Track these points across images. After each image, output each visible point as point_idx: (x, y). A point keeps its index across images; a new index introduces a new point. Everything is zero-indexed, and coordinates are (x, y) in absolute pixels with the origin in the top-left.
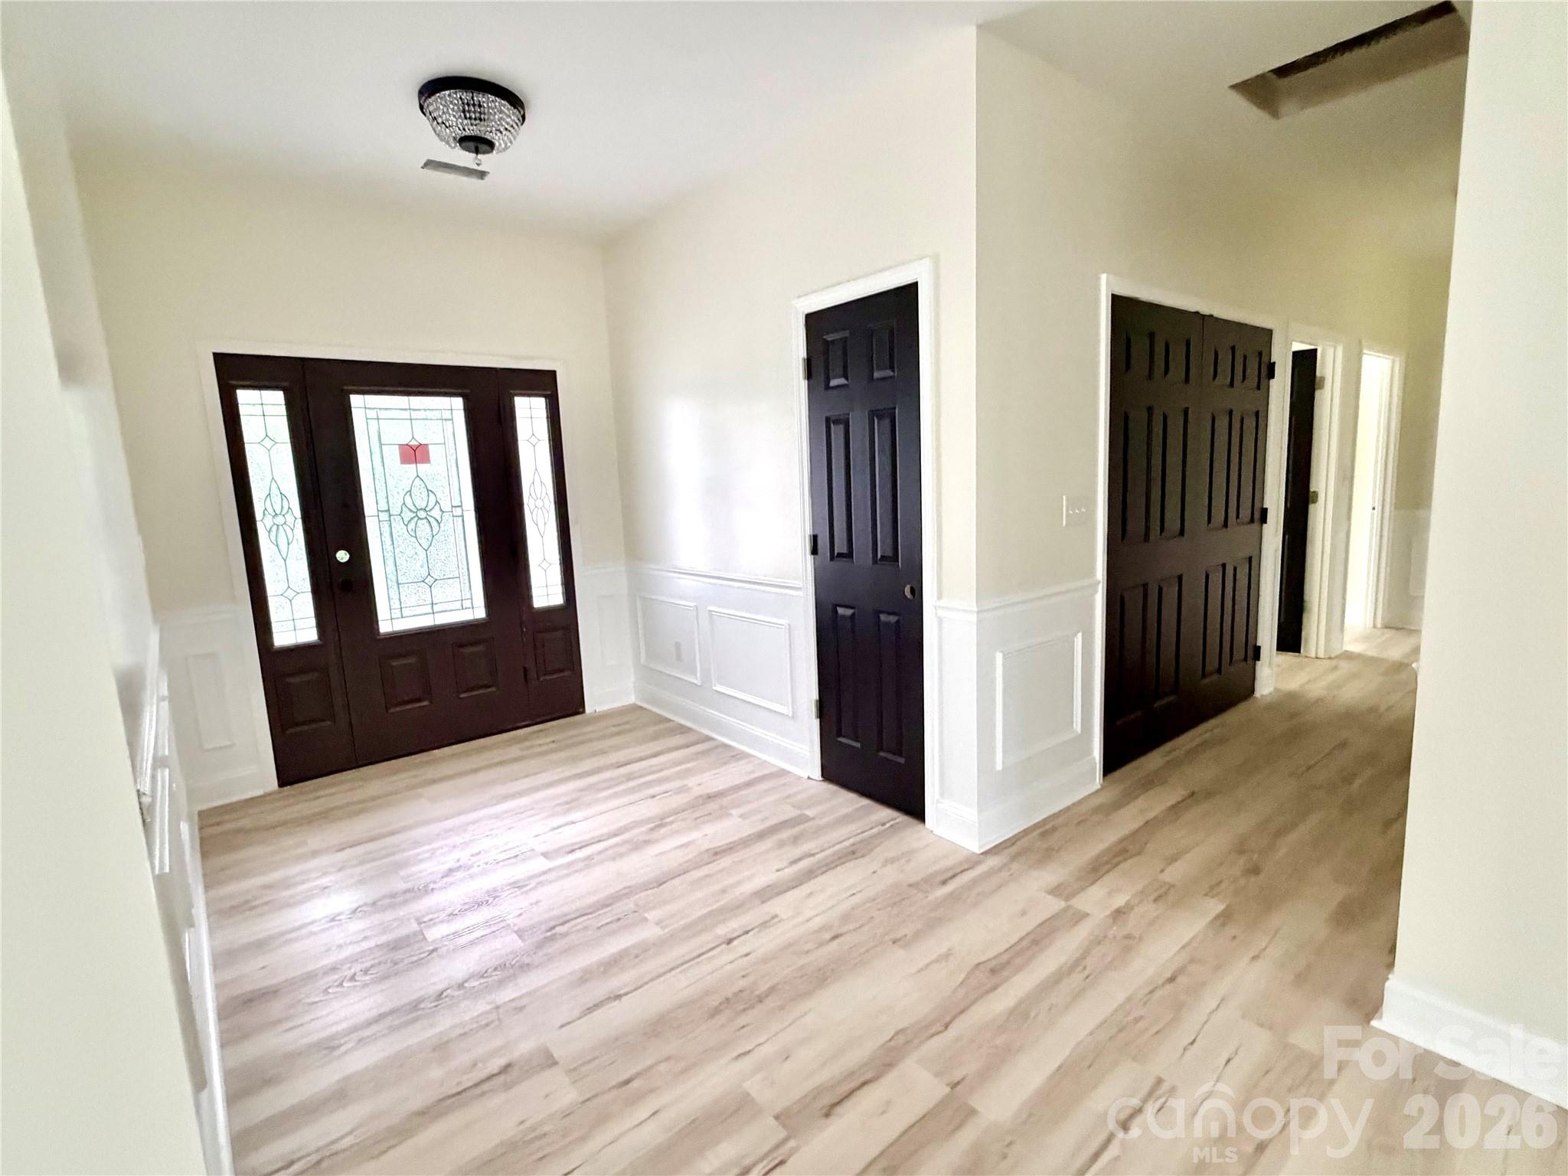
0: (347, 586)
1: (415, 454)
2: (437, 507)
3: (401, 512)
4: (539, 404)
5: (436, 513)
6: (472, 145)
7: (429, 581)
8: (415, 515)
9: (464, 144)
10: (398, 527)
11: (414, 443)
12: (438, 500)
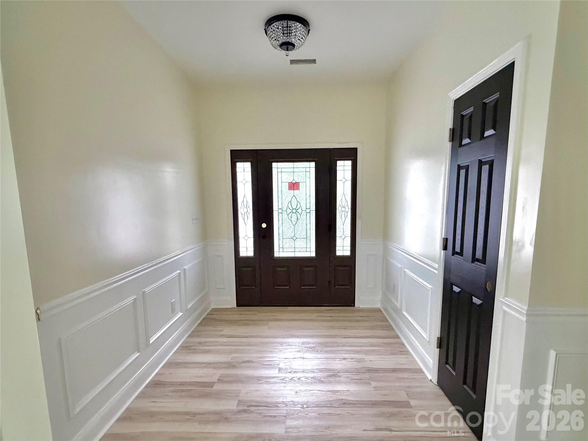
0: (264, 237)
1: (294, 186)
2: (300, 208)
3: (287, 210)
4: (348, 164)
5: (299, 211)
6: (285, 47)
7: (294, 239)
8: (292, 211)
9: (283, 47)
10: (285, 216)
11: (294, 182)
12: (301, 206)
